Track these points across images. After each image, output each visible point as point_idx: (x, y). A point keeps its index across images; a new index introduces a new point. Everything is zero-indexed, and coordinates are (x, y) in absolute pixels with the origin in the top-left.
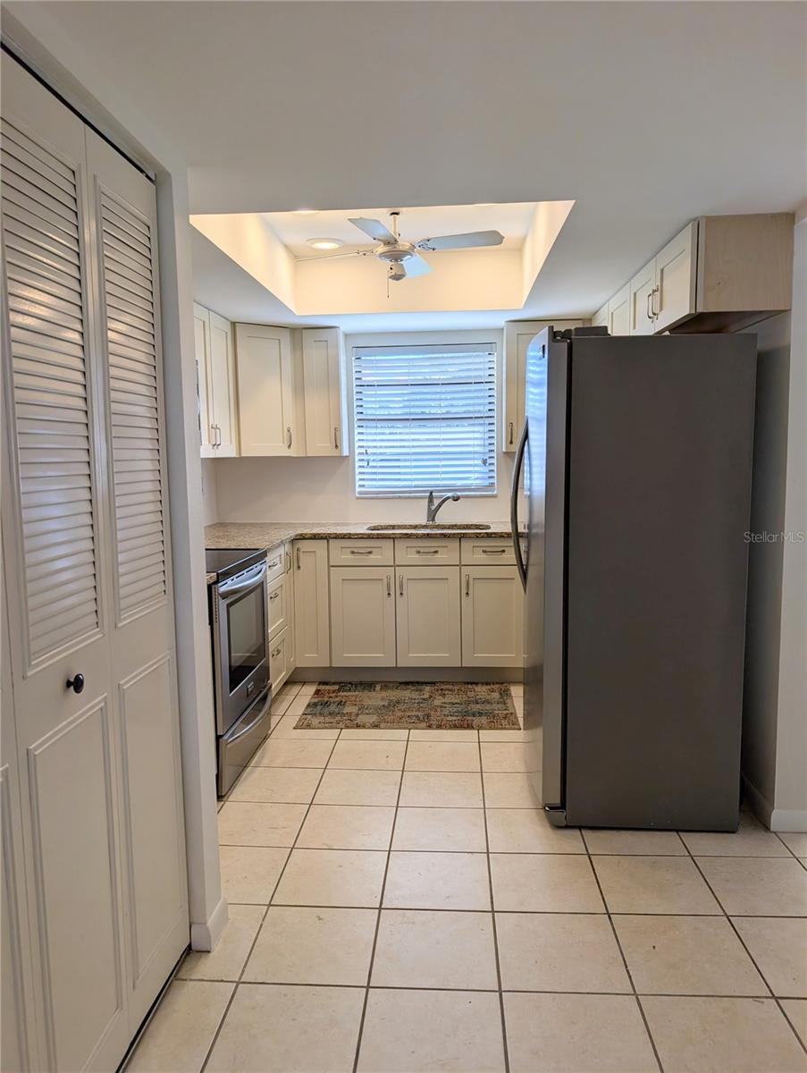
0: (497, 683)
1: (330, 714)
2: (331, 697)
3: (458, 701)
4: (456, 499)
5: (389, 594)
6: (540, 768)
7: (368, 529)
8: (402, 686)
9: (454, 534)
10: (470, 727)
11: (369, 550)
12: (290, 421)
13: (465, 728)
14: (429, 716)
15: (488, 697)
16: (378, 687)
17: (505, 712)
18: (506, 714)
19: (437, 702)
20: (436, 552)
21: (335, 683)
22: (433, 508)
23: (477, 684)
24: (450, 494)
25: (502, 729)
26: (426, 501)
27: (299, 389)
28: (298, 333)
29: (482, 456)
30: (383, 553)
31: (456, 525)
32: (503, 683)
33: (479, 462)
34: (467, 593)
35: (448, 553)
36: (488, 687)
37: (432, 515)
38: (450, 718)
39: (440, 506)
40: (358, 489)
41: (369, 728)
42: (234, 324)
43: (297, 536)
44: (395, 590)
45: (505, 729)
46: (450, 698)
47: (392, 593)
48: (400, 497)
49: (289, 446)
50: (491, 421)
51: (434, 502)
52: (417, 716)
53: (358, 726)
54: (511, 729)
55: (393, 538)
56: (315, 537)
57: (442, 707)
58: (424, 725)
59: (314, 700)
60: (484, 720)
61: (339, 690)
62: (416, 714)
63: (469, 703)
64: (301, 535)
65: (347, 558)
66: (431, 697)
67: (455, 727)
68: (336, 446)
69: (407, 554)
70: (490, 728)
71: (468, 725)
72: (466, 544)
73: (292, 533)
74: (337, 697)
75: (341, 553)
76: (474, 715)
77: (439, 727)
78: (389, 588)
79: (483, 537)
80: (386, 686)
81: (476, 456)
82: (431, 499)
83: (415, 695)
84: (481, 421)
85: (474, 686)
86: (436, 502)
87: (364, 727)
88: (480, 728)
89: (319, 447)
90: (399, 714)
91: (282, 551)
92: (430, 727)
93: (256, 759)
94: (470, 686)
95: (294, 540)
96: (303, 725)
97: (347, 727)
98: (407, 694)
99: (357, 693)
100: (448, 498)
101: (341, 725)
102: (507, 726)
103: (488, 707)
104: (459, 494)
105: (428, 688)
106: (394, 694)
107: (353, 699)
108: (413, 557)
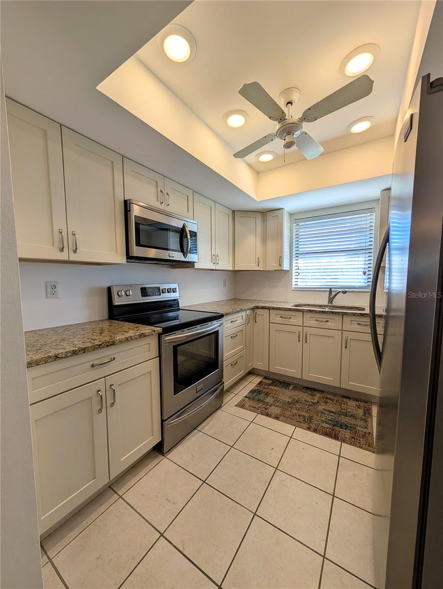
0: (363, 401)
1: (258, 400)
2: (264, 388)
3: (334, 411)
4: (345, 292)
5: (299, 341)
6: (389, 513)
7: (292, 306)
8: (304, 389)
9: (339, 312)
10: (336, 437)
11: (290, 317)
12: (259, 254)
13: (332, 437)
14: (311, 418)
15: (355, 412)
16: (291, 387)
17: (365, 430)
18: (365, 433)
19: (320, 408)
20: (327, 321)
21: (270, 379)
22: (332, 296)
23: (349, 398)
24: (341, 290)
25: (359, 447)
26: (328, 293)
27: (264, 240)
28: (265, 214)
29: (363, 270)
30: (297, 319)
31: (344, 307)
32: (367, 403)
33: (362, 273)
34: (346, 347)
35: (334, 323)
36: (357, 403)
37: (331, 300)
38: (325, 425)
39: (335, 296)
40: (293, 286)
41: (273, 418)
42: (234, 212)
43: (255, 306)
44: (303, 339)
45: (362, 448)
46: (331, 407)
47: (301, 340)
48: (314, 291)
49: (258, 265)
50: (370, 251)
51: (332, 293)
52: (304, 417)
53: (267, 415)
54: (367, 450)
55: (303, 311)
56: (263, 308)
57: (322, 413)
58: (306, 426)
59: (256, 388)
60: (347, 434)
61: (270, 384)
62: (304, 414)
63: (340, 414)
64: (257, 306)
65: (278, 319)
66: (318, 402)
67: (326, 434)
68: (280, 265)
69: (310, 320)
70: (351, 444)
71: (335, 435)
72: (347, 319)
73: (252, 306)
74: (267, 388)
75: (276, 317)
76: (341, 427)
77: (315, 431)
78: (299, 337)
79: (357, 315)
80: (296, 388)
81: (359, 270)
82: (330, 292)
83: (309, 398)
84: (364, 251)
85: (348, 400)
86: (333, 294)
87: (270, 416)
88: (343, 441)
89: (272, 266)
90: (295, 411)
91: (244, 314)
92: (309, 429)
93: (202, 425)
94: (345, 400)
95: (253, 309)
96: (241, 405)
97: (261, 414)
98: (305, 396)
99: (278, 389)
100: (340, 292)
101: (259, 411)
102: (364, 446)
103: (352, 421)
104: (347, 290)
105: (318, 395)
106: (298, 394)
107: (274, 392)
108: (313, 323)
